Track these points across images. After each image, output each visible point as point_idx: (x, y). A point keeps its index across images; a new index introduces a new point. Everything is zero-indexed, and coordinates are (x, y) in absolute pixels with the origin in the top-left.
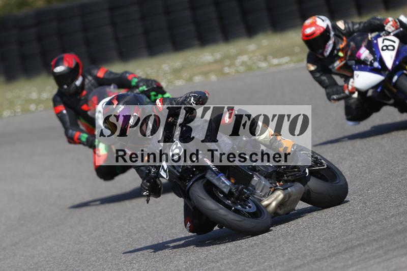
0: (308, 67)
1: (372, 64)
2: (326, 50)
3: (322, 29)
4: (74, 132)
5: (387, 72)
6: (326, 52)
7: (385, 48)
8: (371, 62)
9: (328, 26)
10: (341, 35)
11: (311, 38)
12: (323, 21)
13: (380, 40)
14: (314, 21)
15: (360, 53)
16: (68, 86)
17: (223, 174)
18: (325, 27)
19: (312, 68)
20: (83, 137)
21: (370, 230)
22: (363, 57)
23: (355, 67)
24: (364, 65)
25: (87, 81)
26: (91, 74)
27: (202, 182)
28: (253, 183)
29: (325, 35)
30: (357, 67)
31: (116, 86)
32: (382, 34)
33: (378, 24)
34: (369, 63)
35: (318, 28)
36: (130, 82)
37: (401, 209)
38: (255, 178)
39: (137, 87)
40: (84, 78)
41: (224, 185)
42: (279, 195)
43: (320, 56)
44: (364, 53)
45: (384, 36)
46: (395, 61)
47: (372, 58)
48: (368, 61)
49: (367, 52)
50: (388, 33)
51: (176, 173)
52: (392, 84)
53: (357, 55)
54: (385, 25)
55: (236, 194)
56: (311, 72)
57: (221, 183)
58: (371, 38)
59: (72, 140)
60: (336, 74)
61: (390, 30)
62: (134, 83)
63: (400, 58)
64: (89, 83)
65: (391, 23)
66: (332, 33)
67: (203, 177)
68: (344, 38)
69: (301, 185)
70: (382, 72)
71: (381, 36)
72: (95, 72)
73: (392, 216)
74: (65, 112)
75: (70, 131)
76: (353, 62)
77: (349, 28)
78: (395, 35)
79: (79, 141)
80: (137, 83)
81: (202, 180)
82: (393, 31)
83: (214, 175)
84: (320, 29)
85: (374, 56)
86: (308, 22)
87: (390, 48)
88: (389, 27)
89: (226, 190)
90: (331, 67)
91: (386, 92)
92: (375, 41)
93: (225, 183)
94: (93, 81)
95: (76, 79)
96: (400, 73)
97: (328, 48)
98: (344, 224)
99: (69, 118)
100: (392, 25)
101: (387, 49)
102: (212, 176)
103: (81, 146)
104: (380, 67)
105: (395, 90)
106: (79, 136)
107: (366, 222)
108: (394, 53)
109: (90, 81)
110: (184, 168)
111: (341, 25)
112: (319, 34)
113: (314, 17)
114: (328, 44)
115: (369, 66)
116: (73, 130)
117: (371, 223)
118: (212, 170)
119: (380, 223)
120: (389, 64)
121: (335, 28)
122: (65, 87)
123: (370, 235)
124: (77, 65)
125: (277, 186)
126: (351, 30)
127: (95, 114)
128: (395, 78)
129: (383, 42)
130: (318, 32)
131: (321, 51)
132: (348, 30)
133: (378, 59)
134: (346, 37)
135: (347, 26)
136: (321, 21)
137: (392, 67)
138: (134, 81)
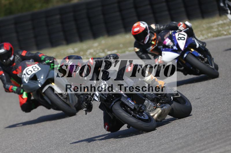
0: (135, 50)
1: (172, 47)
2: (145, 40)
3: (143, 29)
4: (9, 86)
5: (181, 52)
6: (146, 41)
7: (179, 39)
8: (172, 46)
9: (146, 27)
10: (153, 32)
11: (137, 34)
12: (144, 24)
13: (177, 35)
14: (139, 24)
15: (165, 42)
16: (6, 61)
17: (130, 99)
18: (145, 27)
19: (138, 50)
20: (15, 88)
21: (163, 148)
22: (167, 44)
23: (163, 49)
24: (168, 48)
25: (16, 58)
26: (18, 54)
27: (119, 103)
28: (145, 104)
29: (145, 32)
30: (164, 49)
31: (33, 60)
32: (177, 31)
33: (174, 26)
34: (171, 47)
35: (141, 28)
36: (40, 58)
37: (181, 136)
38: (146, 101)
39: (44, 60)
40: (15, 56)
41: (131, 104)
42: (159, 111)
43: (142, 44)
44: (168, 42)
45: (179, 32)
46: (185, 46)
47: (173, 44)
48: (170, 46)
49: (170, 41)
50: (181, 31)
51: (104, 98)
52: (184, 59)
53: (164, 43)
54: (178, 26)
55: (138, 109)
56: (137, 52)
57: (129, 104)
58: (172, 33)
59: (7, 90)
60: (150, 53)
61: (181, 29)
62: (42, 59)
63: (188, 44)
64: (17, 59)
65: (182, 25)
66: (149, 31)
67: (120, 100)
68: (155, 34)
69: (169, 105)
70: (178, 52)
71: (177, 33)
72: (20, 53)
73: (176, 139)
74: (3, 75)
75: (7, 85)
76: (162, 46)
77: (158, 28)
78: (184, 32)
79: (12, 91)
80: (45, 58)
81: (118, 102)
82: (183, 30)
83: (125, 99)
84: (142, 29)
85: (173, 43)
86: (135, 25)
87: (182, 38)
88: (181, 27)
89: (132, 107)
90: (147, 50)
91: (180, 63)
92: (174, 35)
93: (131, 103)
94: (19, 58)
95: (11, 57)
96: (188, 52)
97: (146, 39)
98: (148, 144)
99: (6, 78)
100: (182, 26)
101: (181, 39)
102: (124, 100)
103: (13, 94)
104: (177, 49)
105: (185, 62)
106: (12, 87)
107: (160, 143)
108: (185, 41)
109: (18, 58)
110: (108, 95)
111: (153, 26)
112: (141, 32)
113: (139, 22)
114: (146, 37)
115: (171, 49)
116: (9, 85)
117: (163, 143)
118: (124, 96)
119: (169, 143)
120: (182, 47)
121: (150, 28)
122: (5, 61)
123: (163, 150)
124: (11, 49)
125: (157, 106)
126: (159, 29)
127: (21, 76)
128: (185, 55)
129: (178, 36)
130: (141, 31)
131: (142, 41)
132: (157, 29)
133: (176, 45)
134: (156, 34)
135: (156, 27)
136: (143, 24)
137: (184, 49)
138: (43, 58)
